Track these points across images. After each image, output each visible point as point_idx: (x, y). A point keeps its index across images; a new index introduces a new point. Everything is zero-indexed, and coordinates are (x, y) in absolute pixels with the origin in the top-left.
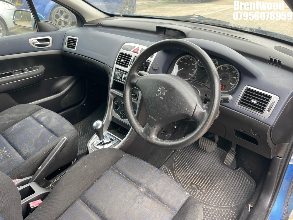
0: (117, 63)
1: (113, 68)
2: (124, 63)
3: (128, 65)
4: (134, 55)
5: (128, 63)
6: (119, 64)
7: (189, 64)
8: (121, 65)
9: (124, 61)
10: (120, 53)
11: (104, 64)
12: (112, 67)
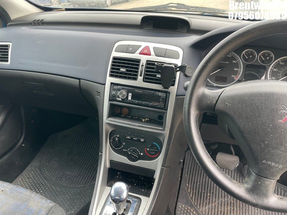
0: (111, 76)
1: (105, 84)
2: (126, 74)
3: (137, 75)
4: (144, 59)
5: (137, 72)
6: (116, 76)
7: (228, 63)
8: (121, 77)
9: (127, 70)
10: (114, 58)
11: (80, 79)
12: (103, 83)
